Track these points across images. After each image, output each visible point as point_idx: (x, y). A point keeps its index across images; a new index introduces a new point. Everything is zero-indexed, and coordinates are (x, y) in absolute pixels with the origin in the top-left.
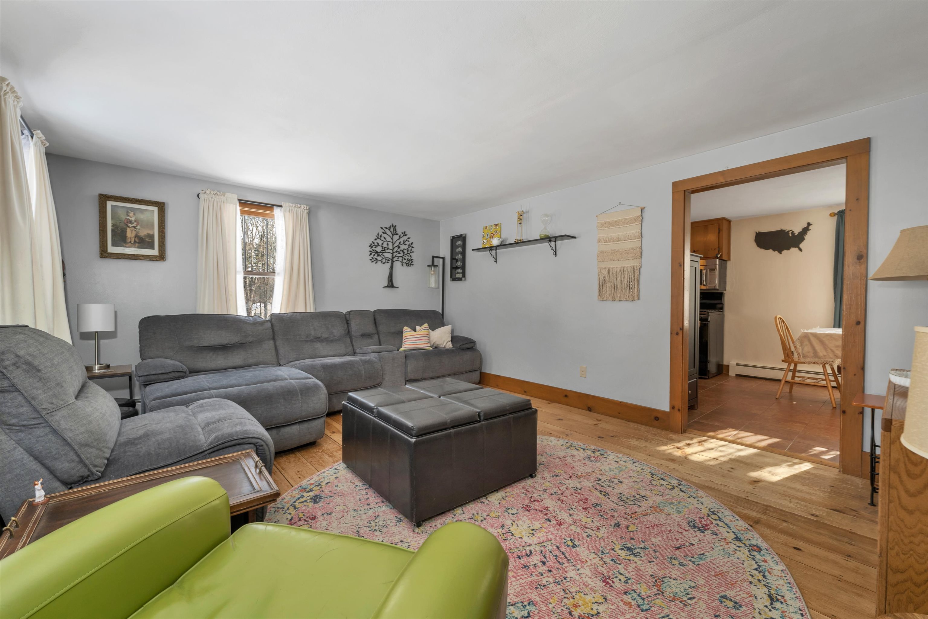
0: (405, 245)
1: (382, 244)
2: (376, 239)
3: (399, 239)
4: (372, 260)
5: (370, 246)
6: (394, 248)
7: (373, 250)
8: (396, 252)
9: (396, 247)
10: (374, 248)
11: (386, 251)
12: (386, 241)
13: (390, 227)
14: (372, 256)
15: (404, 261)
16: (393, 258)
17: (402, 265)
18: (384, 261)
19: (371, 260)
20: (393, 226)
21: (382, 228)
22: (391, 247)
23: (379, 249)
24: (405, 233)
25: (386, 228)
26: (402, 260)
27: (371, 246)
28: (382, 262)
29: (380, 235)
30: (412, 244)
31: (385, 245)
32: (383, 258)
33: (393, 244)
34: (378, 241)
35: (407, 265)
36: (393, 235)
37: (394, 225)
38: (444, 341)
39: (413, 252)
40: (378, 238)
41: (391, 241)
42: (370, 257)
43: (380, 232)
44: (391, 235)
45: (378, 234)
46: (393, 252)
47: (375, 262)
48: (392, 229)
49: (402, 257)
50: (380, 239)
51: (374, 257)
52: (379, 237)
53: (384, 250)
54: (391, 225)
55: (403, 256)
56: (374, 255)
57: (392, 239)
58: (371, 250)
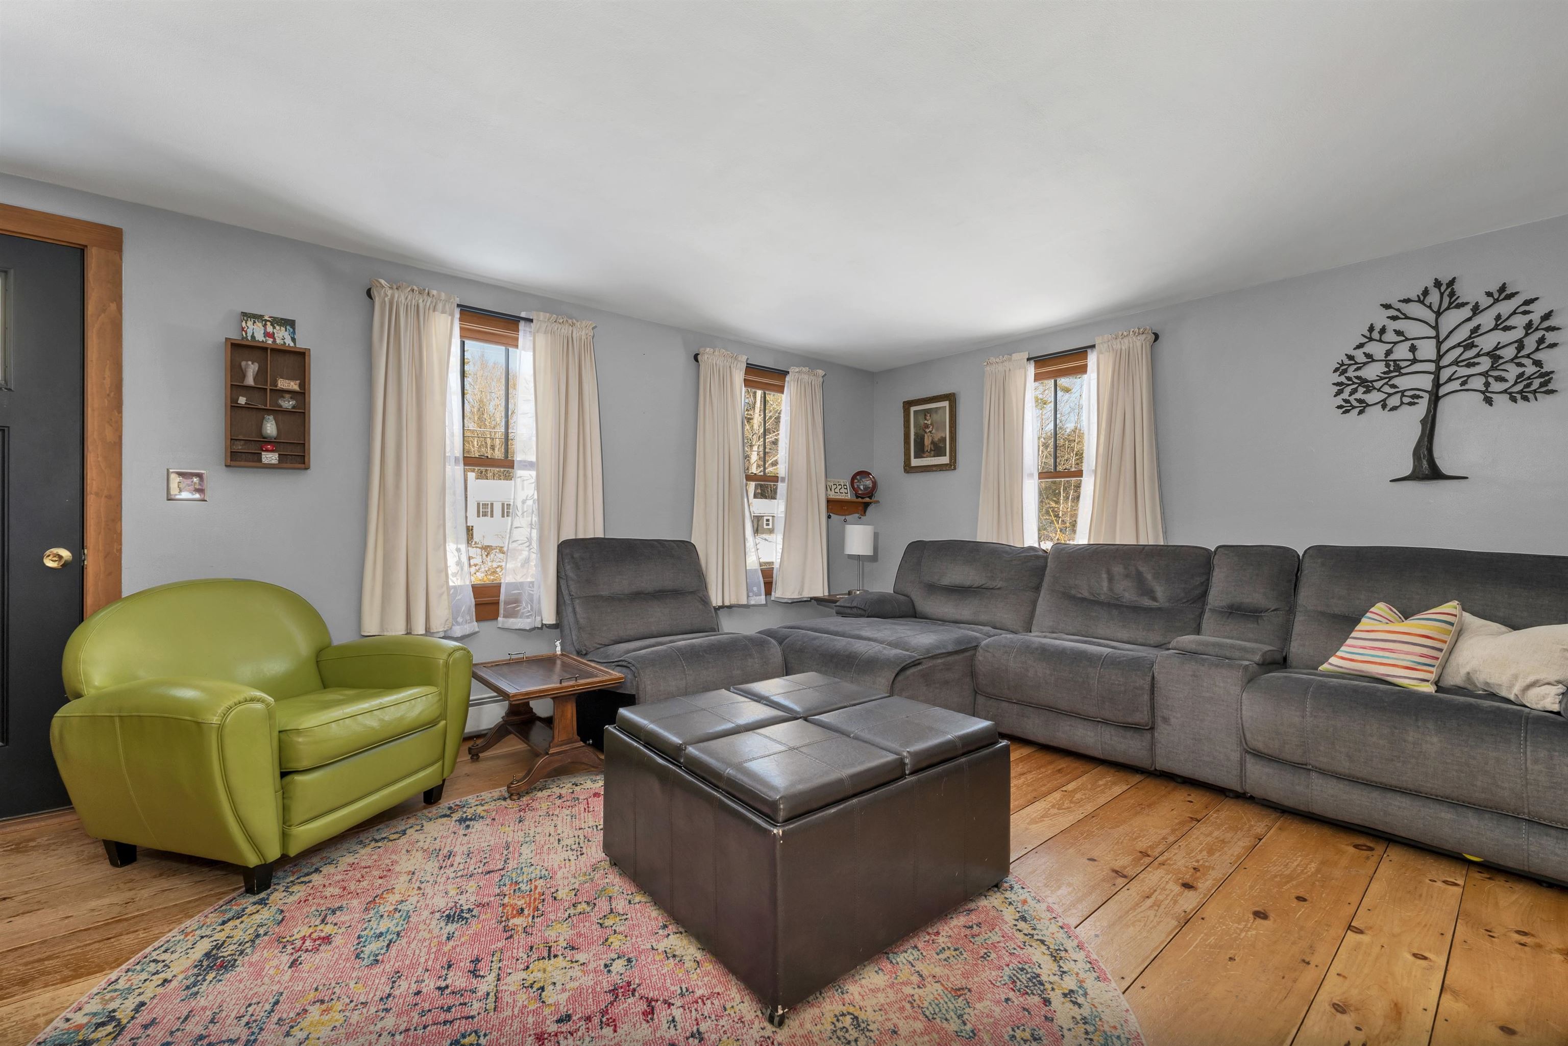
0: (1507, 329)
1: (1389, 353)
2: (1360, 346)
3: (1469, 319)
4: (1345, 408)
5: (1336, 370)
6: (1440, 357)
7: (1349, 379)
8: (1456, 363)
9: (1459, 345)
10: (1351, 373)
11: (1403, 371)
12: (1407, 339)
13: (1426, 292)
14: (1345, 395)
15: (1496, 386)
16: (1437, 385)
17: (1489, 401)
18: (1394, 401)
19: (1340, 407)
20: (1438, 284)
21: (1387, 307)
22: (1427, 350)
23: (1372, 372)
24: (1503, 288)
25: (1407, 301)
26: (1487, 384)
27: (1341, 369)
28: (1384, 406)
29: (1378, 328)
30: (1547, 316)
31: (1402, 352)
32: (1390, 395)
33: (1439, 344)
34: (1372, 348)
35: (1514, 400)
36: (1438, 314)
37: (1445, 281)
38: (1516, 677)
39: (1553, 346)
40: (1371, 339)
41: (1433, 333)
42: (1339, 401)
43: (1380, 318)
44: (1430, 317)
45: (1371, 329)
46: (1439, 368)
47: (1358, 410)
48: (1434, 298)
49: (1485, 374)
50: (1380, 341)
51: (1352, 399)
52: (1373, 334)
53: (1395, 368)
54: (1430, 284)
55: (1493, 368)
56: (1354, 392)
57: (1436, 328)
58: (1342, 379)
